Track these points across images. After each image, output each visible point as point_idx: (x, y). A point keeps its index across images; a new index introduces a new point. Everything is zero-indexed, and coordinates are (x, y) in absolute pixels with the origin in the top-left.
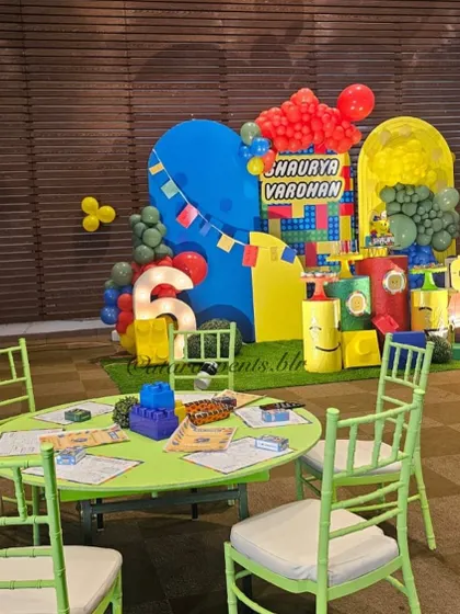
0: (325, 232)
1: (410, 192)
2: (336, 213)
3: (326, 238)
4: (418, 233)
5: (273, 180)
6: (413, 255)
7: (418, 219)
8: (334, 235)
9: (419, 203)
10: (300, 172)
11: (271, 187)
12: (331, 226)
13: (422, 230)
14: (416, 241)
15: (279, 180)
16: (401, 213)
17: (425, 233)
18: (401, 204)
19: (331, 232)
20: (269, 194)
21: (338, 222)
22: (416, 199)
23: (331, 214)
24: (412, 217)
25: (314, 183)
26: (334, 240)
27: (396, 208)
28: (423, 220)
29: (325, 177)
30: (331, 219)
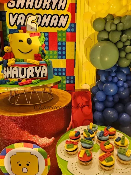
0: (56, 52)
1: (116, 22)
2: (64, 40)
3: (56, 57)
4: (120, 58)
5: (14, 11)
6: (113, 75)
7: (121, 45)
8: (62, 55)
9: (123, 32)
10: (36, 6)
11: (14, 16)
12: (60, 48)
13: (123, 54)
14: (117, 63)
15: (19, 11)
16: (108, 40)
17: (125, 57)
18: (109, 33)
19: (60, 53)
20: (13, 22)
21: (65, 46)
22: (120, 28)
23: (59, 39)
24: (116, 44)
25: (47, 16)
26: (62, 58)
27: (105, 36)
28: (125, 47)
29: (56, 11)
30: (60, 44)
